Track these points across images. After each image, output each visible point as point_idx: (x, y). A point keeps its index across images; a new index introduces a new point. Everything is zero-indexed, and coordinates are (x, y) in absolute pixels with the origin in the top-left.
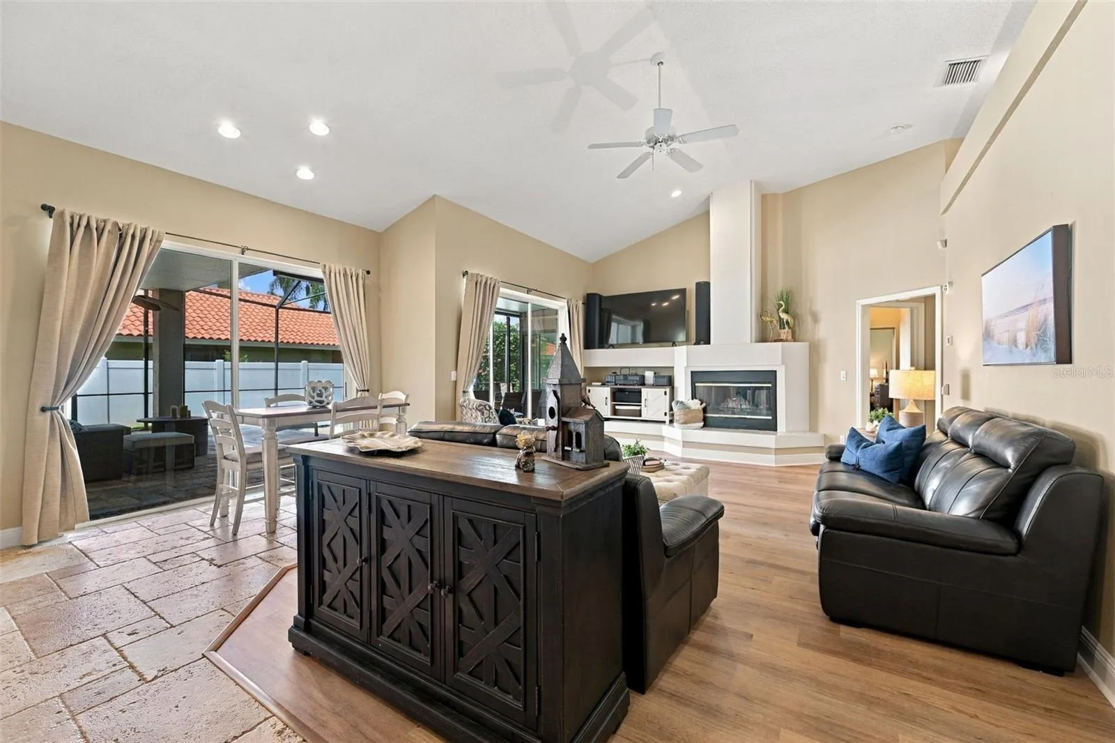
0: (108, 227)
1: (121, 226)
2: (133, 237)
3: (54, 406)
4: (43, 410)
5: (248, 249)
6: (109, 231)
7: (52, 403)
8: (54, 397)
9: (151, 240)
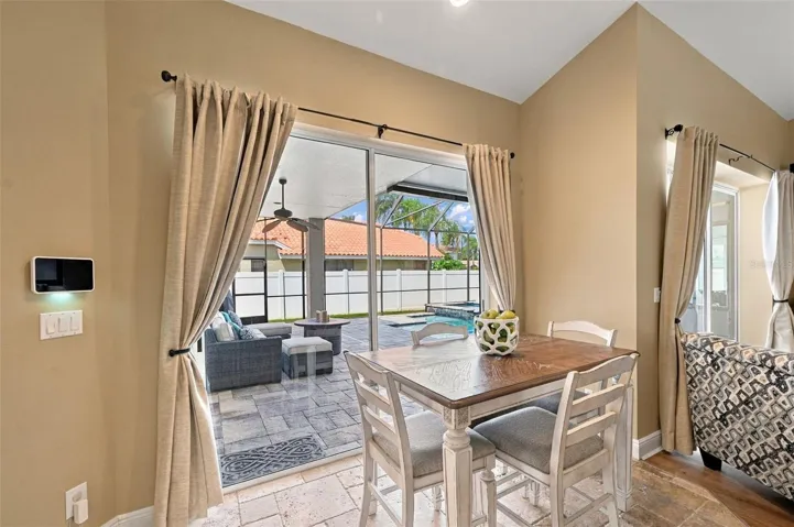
0: (234, 99)
1: (249, 98)
2: (262, 111)
3: (183, 348)
4: (172, 353)
5: (386, 127)
6: (236, 107)
7: (181, 345)
8: (182, 339)
9: (282, 115)
